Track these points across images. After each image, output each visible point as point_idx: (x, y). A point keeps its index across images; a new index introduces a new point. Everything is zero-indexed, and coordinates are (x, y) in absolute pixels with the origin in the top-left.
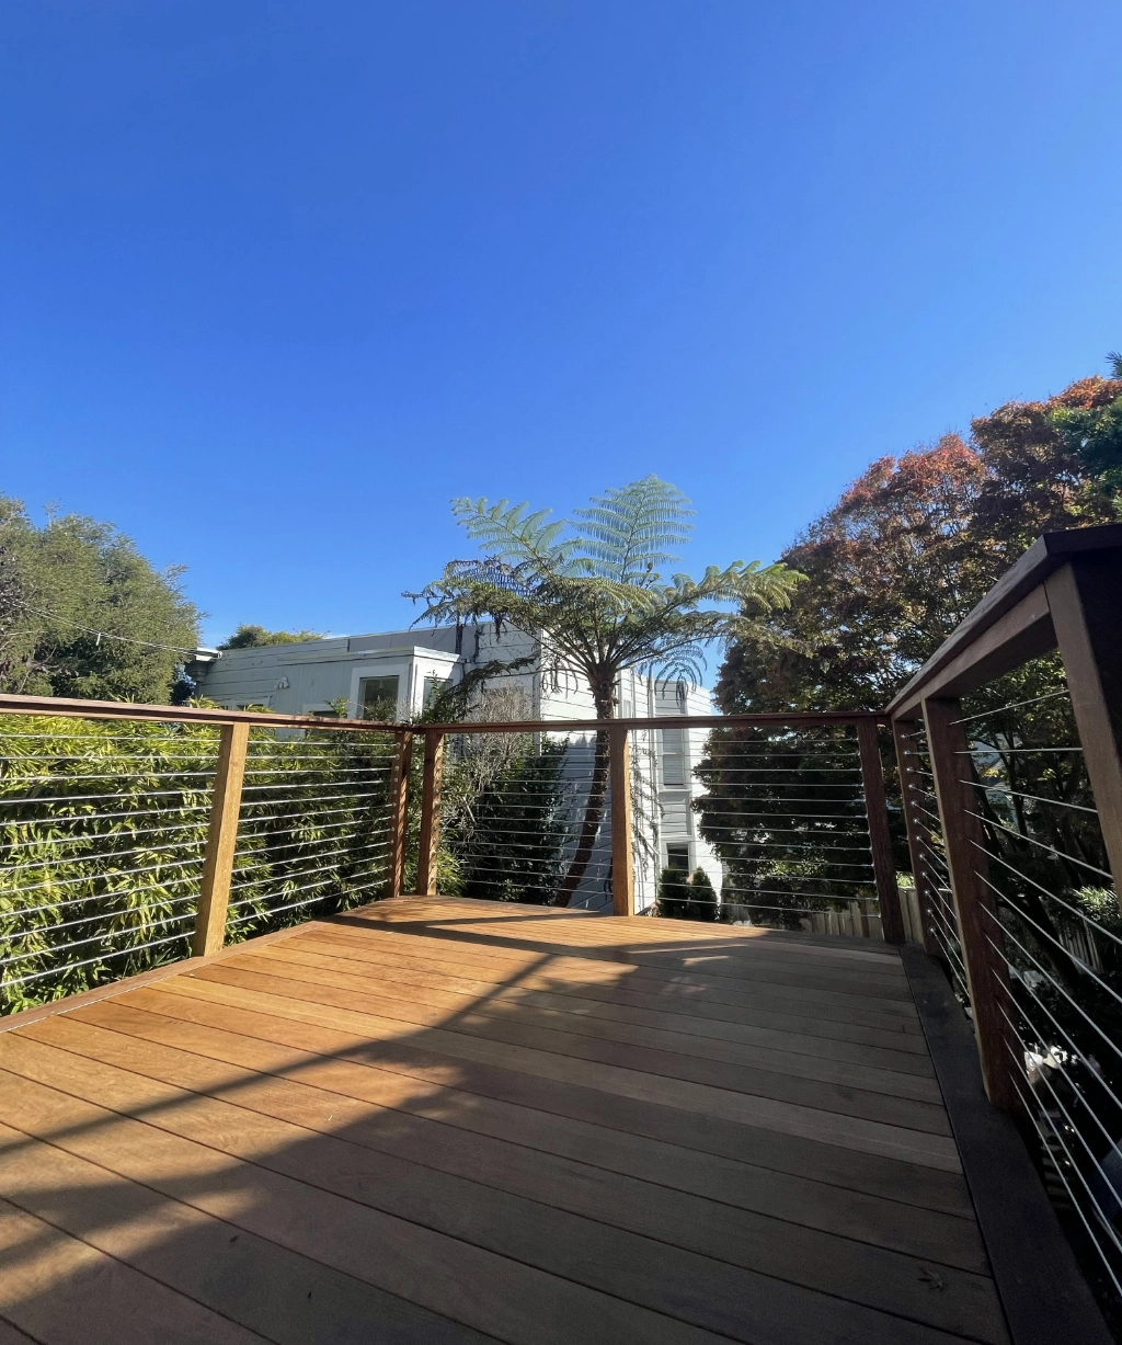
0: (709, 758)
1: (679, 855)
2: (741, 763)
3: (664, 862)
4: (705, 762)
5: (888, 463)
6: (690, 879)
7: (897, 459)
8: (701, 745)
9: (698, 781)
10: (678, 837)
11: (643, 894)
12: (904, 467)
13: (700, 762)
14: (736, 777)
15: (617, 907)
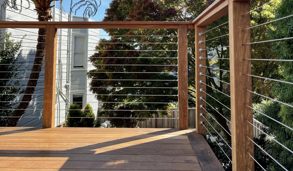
0: (98, 53)
1: (78, 100)
2: (112, 53)
3: (70, 103)
4: (96, 54)
6: (83, 110)
8: (95, 45)
9: (91, 63)
10: (78, 92)
11: (59, 117)
13: (93, 54)
14: (110, 61)
15: (45, 124)
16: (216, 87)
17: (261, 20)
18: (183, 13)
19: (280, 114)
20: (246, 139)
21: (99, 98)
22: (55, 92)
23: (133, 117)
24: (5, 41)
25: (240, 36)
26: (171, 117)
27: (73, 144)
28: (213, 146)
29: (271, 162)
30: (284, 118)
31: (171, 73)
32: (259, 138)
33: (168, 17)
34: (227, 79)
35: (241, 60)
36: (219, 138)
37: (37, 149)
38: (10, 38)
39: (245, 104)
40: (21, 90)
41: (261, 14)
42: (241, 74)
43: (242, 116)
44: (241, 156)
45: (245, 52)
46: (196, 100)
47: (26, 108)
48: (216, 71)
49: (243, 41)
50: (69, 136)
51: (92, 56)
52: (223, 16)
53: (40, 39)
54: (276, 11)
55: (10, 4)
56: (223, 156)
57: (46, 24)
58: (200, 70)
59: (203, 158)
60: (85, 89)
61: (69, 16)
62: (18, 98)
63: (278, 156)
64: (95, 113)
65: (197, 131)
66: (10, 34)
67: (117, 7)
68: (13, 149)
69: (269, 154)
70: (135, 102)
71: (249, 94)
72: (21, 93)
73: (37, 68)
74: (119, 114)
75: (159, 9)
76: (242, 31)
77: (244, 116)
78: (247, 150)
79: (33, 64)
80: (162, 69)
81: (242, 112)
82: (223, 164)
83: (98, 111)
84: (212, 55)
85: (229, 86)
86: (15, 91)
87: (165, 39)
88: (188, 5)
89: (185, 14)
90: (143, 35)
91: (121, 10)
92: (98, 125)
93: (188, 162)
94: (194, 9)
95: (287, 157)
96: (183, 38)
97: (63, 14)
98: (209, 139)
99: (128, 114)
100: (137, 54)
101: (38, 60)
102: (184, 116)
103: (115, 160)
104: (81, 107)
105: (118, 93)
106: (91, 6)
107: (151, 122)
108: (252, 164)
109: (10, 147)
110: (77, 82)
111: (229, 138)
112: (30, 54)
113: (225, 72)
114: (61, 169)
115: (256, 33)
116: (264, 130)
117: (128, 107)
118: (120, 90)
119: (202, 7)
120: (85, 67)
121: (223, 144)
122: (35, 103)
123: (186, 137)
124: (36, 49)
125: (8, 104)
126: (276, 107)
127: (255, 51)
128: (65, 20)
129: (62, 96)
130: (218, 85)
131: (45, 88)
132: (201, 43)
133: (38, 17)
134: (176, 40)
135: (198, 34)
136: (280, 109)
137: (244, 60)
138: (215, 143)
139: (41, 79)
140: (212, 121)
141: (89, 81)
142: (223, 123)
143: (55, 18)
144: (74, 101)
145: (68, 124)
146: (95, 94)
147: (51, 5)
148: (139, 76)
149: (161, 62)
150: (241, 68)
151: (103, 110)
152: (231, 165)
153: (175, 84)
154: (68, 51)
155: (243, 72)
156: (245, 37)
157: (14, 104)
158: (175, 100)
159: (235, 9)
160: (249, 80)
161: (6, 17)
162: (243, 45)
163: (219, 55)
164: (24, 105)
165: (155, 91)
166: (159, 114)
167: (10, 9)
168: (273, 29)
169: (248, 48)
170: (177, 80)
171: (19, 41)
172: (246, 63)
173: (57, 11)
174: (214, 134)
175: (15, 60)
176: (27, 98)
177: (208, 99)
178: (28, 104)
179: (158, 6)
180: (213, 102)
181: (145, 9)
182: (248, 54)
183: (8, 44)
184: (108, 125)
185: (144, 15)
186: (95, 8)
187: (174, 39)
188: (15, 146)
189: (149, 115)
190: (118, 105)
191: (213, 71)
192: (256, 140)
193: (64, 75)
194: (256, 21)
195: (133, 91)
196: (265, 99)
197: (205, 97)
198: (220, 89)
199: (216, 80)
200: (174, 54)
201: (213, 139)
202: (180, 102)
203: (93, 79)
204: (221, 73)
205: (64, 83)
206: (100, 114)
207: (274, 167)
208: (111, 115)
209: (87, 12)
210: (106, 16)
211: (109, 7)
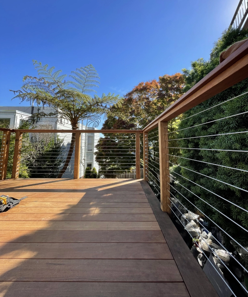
0: (99, 144)
1: (90, 165)
2: (105, 144)
3: (86, 167)
4: (98, 144)
5: (142, 83)
7: (145, 83)
8: (98, 140)
10: (89, 162)
11: (81, 174)
12: (146, 84)
14: (104, 148)
15: (75, 177)
16: (152, 159)
17: (172, 129)
18: (137, 126)
19: (181, 171)
20: (167, 184)
21: (99, 165)
22: (79, 162)
23: (115, 173)
24: (57, 138)
25: (164, 137)
26: (132, 173)
27: (88, 186)
28: (151, 186)
29: (177, 193)
30: (183, 174)
31: (132, 153)
32: (172, 182)
33: (131, 127)
34: (158, 155)
35: (164, 147)
36: (154, 182)
37: (71, 189)
38: (59, 137)
39: (166, 167)
40: (64, 161)
41: (172, 126)
42: (164, 154)
43: (165, 173)
44: (164, 191)
45: (166, 144)
46: (144, 165)
47: (66, 170)
48: (152, 152)
49: (165, 140)
50: (86, 183)
51: (96, 145)
52: (156, 127)
53: (73, 138)
54: (179, 125)
55: (59, 122)
56: (156, 191)
57: (76, 131)
58: (146, 152)
59: (147, 192)
60: (93, 160)
61: (86, 127)
62: (62, 165)
63: (180, 190)
64: (97, 172)
65: (144, 180)
66: (59, 135)
67: (108, 123)
68: (60, 189)
69: (176, 189)
70: (116, 166)
71: (168, 163)
72: (63, 162)
73: (71, 151)
74: (109, 172)
75: (127, 124)
76: (164, 134)
77: (166, 173)
78: (167, 189)
79: (69, 149)
80: (128, 151)
81: (165, 171)
82: (156, 194)
83: (99, 171)
84: (150, 145)
85: (159, 159)
86: (60, 161)
87: (129, 138)
88: (140, 122)
89: (138, 126)
90: (120, 136)
91: (110, 124)
92: (99, 177)
93: (140, 194)
94: (142, 124)
95: (184, 191)
96: (138, 137)
97: (83, 126)
98: (149, 183)
99: (112, 172)
100: (117, 145)
101: (72, 148)
102: (138, 173)
103: (107, 194)
104: (91, 169)
105: (108, 162)
106: (96, 122)
107: (123, 176)
108: (169, 195)
109: (59, 188)
110: (89, 157)
111: (159, 183)
112: (68, 144)
113: (156, 152)
114: (82, 198)
115: (170, 135)
116: (174, 178)
117: (113, 169)
118: (109, 161)
119: (146, 123)
120: (93, 150)
121: (155, 185)
122: (70, 167)
123: (139, 183)
124: (70, 142)
125: (58, 168)
126: (179, 168)
127: (169, 143)
128: (84, 129)
129: (82, 164)
130: (153, 158)
131: (75, 161)
132: (146, 140)
133: (72, 128)
134: (134, 138)
135: (145, 135)
136: (181, 169)
137: (165, 148)
138: (152, 185)
139: (73, 156)
140: (150, 175)
141: (95, 156)
142: (156, 175)
143: (80, 128)
144: (88, 166)
145: (85, 177)
146: (97, 163)
147: (78, 122)
148: (118, 155)
149: (128, 148)
150: (164, 151)
151: (101, 170)
152: (159, 195)
153: (134, 158)
154: (85, 143)
155: (165, 153)
156: (166, 138)
157: (60, 167)
158: (134, 165)
159: (161, 125)
160: (168, 157)
161: (57, 127)
162: (165, 141)
163: (153, 144)
164: (65, 168)
165: (125, 162)
166: (127, 172)
167: (59, 124)
168: (177, 133)
169: (167, 142)
170: (135, 157)
171: (63, 139)
172: (166, 149)
173: (80, 125)
174: (152, 181)
175: (61, 147)
176: (66, 165)
177: (149, 165)
178: (67, 168)
179: (126, 123)
180: (151, 166)
181: (121, 124)
182: (167, 145)
183: (58, 140)
184: (103, 177)
185: (120, 127)
186: (98, 123)
187: (133, 137)
188: (61, 187)
189: (122, 172)
190: (108, 167)
191: (151, 152)
192: (171, 183)
193: (83, 154)
194: (169, 129)
195: (115, 162)
196: (174, 165)
197: (148, 164)
198: (154, 160)
199: (152, 156)
200: (133, 145)
201: (151, 183)
202: (136, 166)
203: (97, 156)
204: (155, 153)
205: (83, 158)
206: (100, 172)
207: (179, 195)
208: (105, 172)
209: (94, 125)
210: (103, 127)
211: (104, 123)
